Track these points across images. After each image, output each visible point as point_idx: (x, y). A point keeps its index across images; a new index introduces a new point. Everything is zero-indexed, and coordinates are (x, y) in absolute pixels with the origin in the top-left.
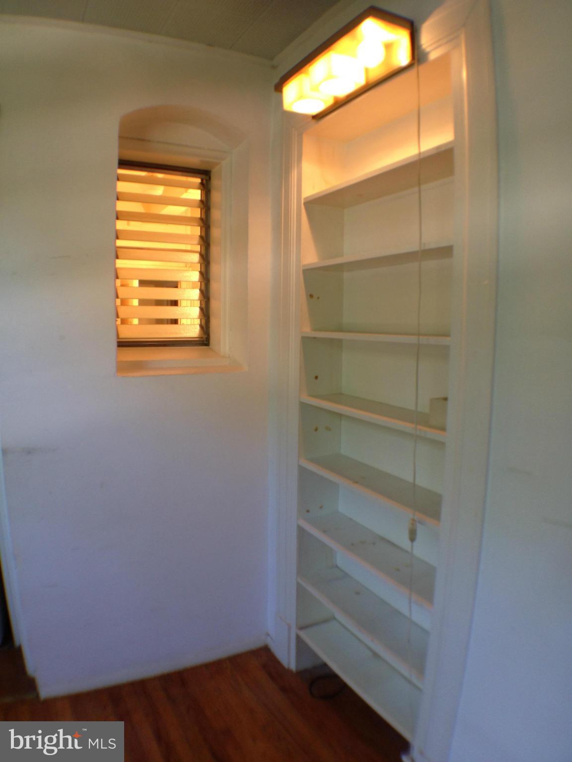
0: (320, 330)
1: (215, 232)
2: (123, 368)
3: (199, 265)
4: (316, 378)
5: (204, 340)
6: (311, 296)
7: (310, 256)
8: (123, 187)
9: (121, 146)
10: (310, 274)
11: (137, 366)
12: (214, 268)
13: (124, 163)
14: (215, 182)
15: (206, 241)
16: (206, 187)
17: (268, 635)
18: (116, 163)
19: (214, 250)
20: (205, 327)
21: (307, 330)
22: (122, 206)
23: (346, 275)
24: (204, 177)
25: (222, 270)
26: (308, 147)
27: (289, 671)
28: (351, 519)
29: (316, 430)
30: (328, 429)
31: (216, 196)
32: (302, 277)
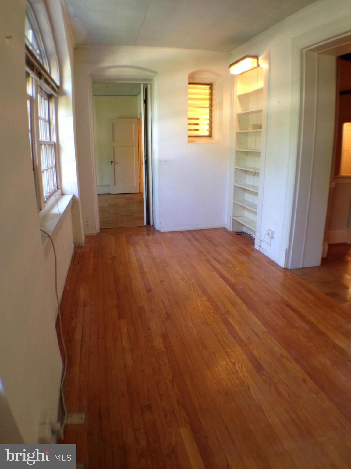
0: (242, 130)
1: (214, 103)
2: (189, 142)
3: (209, 113)
4: (240, 144)
5: (210, 136)
6: (239, 121)
7: (239, 110)
8: (190, 91)
9: (189, 80)
10: (239, 116)
11: (192, 142)
12: (213, 114)
13: (190, 84)
14: (214, 87)
15: (211, 106)
16: (211, 89)
17: (225, 224)
18: (188, 83)
19: (214, 108)
20: (211, 132)
21: (238, 131)
22: (190, 96)
23: (250, 115)
24: (211, 85)
25: (216, 114)
26: (239, 80)
27: (230, 231)
28: (249, 184)
29: (240, 159)
30: (243, 159)
31: (214, 91)
32: (237, 116)
